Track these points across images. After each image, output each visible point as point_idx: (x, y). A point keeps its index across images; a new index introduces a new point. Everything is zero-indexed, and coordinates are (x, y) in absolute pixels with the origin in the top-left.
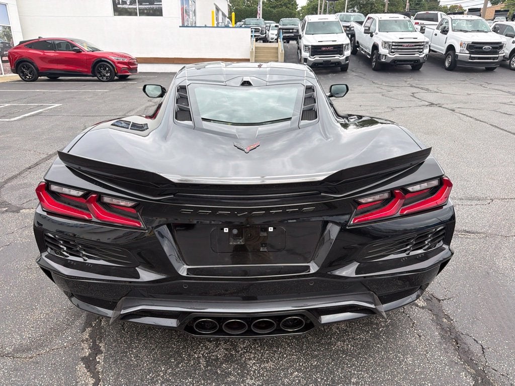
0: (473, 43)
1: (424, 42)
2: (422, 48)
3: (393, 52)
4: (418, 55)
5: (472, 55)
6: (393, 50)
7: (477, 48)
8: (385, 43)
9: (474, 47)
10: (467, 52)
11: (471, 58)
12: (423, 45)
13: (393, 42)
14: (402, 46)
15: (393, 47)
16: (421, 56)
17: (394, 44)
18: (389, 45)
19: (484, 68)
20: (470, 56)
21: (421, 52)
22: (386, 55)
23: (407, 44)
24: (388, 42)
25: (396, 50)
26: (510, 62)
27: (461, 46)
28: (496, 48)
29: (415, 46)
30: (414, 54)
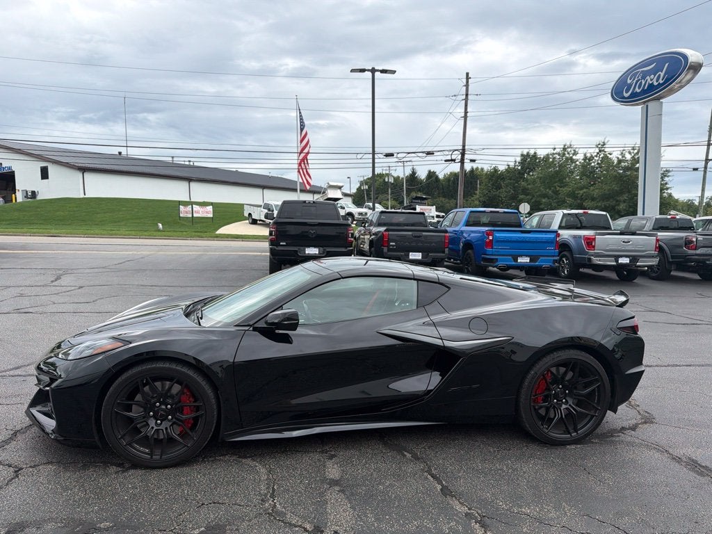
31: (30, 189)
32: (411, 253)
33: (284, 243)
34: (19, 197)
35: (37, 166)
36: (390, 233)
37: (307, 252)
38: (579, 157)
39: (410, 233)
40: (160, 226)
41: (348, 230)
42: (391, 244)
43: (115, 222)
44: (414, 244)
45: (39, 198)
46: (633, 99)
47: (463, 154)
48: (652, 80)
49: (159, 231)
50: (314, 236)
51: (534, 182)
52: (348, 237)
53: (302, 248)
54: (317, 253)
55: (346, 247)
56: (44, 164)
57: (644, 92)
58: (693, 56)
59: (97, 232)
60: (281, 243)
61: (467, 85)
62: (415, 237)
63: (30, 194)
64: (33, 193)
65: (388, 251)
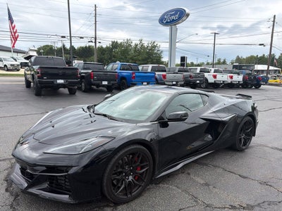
37: (58, 82)
38: (133, 45)
42: (95, 77)
46: (167, 24)
47: (96, 39)
48: (173, 17)
50: (61, 74)
51: (117, 53)
53: (54, 80)
57: (170, 22)
58: (187, 11)
61: (95, 10)
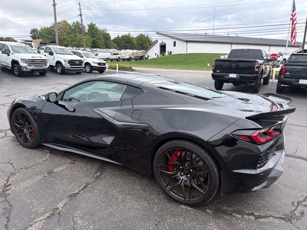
0: (70, 60)
1: (46, 59)
2: (46, 63)
3: (30, 65)
4: (45, 67)
5: (72, 66)
6: (30, 64)
7: (73, 63)
8: (23, 60)
9: (71, 62)
10: (69, 65)
11: (72, 68)
12: (46, 61)
13: (29, 59)
14: (35, 61)
15: (30, 62)
16: (47, 67)
17: (29, 60)
18: (27, 61)
19: (75, 72)
20: (71, 67)
21: (46, 65)
22: (26, 67)
23: (38, 61)
24: (25, 59)
25: (32, 64)
26: (85, 69)
27: (65, 61)
28: (81, 63)
29: (42, 61)
30: (43, 66)
31: (170, 51)
32: (300, 80)
33: (219, 71)
34: (167, 54)
35: (173, 41)
36: (287, 67)
37: (230, 76)
39: (302, 67)
40: (209, 65)
41: (254, 65)
42: (287, 73)
43: (193, 63)
44: (303, 74)
45: (172, 54)
49: (208, 67)
50: (234, 67)
52: (254, 68)
53: (228, 74)
54: (236, 77)
55: (252, 74)
56: (175, 40)
59: (185, 67)
60: (217, 71)
62: (305, 70)
63: (169, 53)
64: (171, 52)
65: (284, 78)
